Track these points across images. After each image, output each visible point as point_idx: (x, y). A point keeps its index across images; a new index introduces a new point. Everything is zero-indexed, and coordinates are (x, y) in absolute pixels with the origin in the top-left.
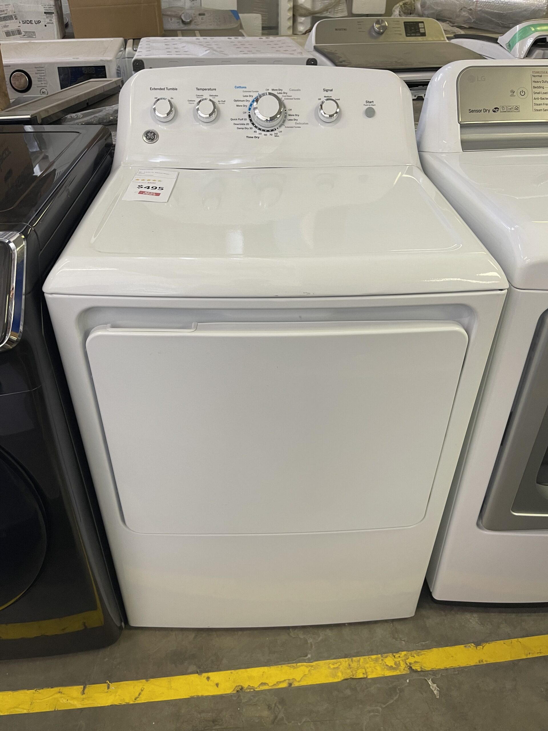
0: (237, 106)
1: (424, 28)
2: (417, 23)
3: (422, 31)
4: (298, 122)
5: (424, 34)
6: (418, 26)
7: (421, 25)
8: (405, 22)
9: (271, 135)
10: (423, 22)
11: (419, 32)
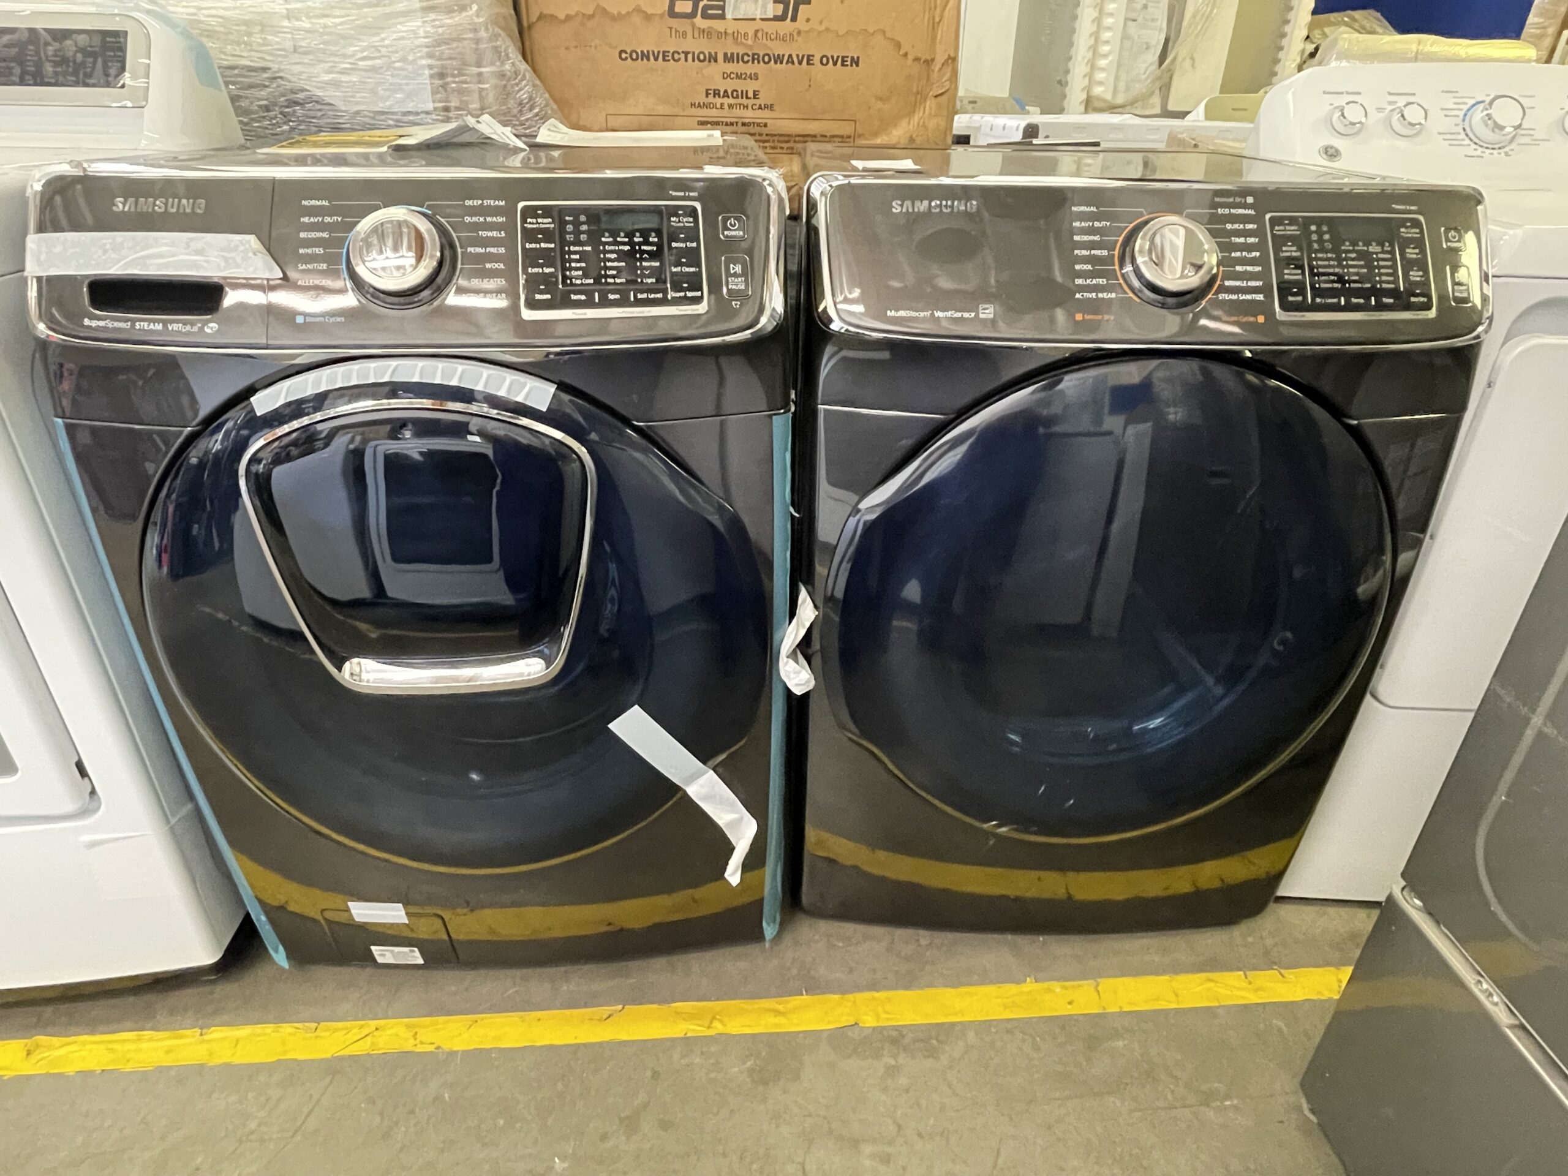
0: (1446, 116)
4: (1534, 137)
9: (1499, 154)
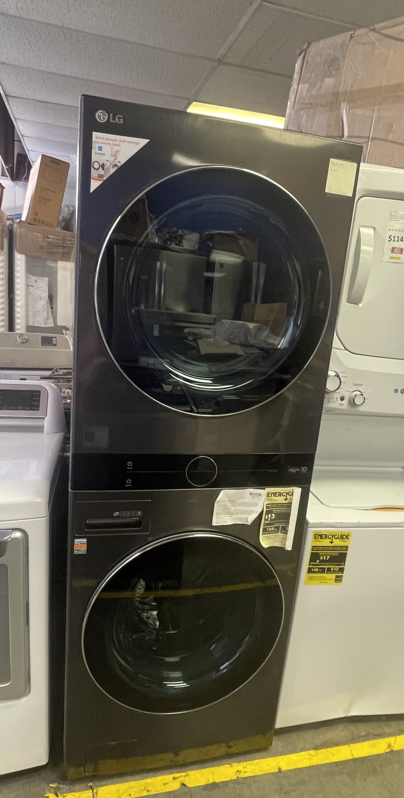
1: (56, 341)
2: (51, 338)
3: (54, 342)
5: (55, 345)
6: (52, 339)
7: (54, 339)
8: (42, 337)
10: (56, 337)
11: (52, 343)
